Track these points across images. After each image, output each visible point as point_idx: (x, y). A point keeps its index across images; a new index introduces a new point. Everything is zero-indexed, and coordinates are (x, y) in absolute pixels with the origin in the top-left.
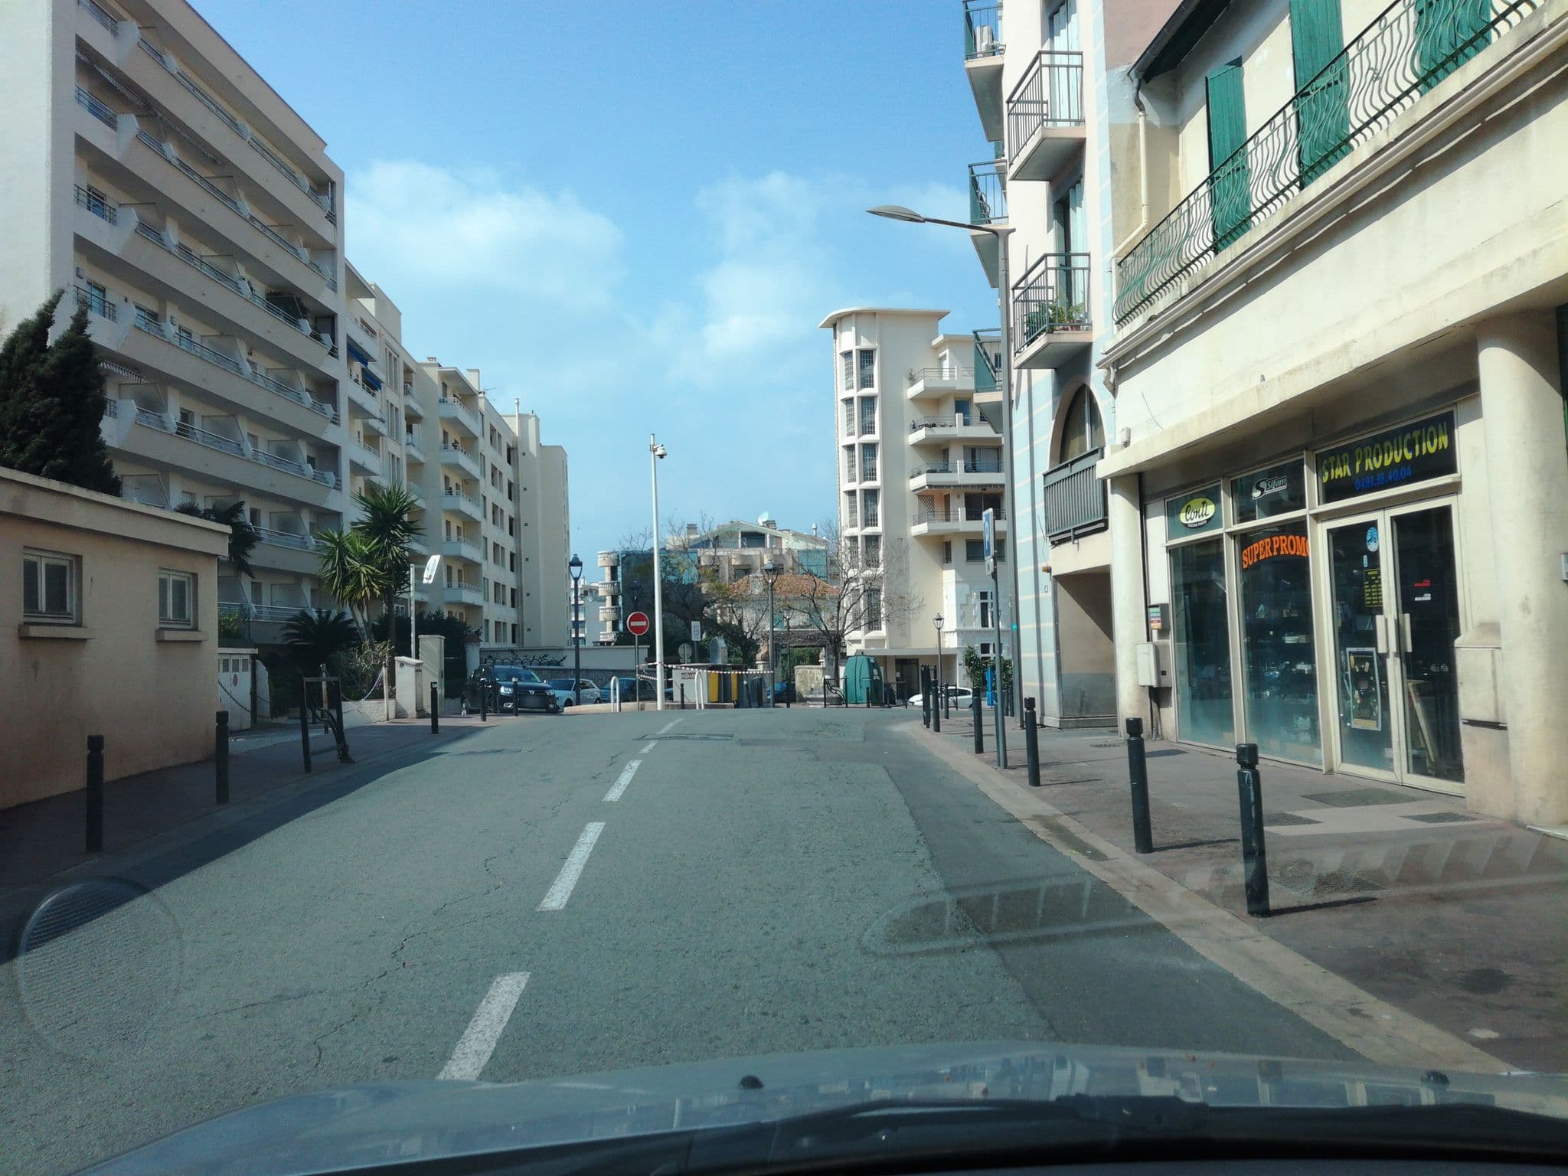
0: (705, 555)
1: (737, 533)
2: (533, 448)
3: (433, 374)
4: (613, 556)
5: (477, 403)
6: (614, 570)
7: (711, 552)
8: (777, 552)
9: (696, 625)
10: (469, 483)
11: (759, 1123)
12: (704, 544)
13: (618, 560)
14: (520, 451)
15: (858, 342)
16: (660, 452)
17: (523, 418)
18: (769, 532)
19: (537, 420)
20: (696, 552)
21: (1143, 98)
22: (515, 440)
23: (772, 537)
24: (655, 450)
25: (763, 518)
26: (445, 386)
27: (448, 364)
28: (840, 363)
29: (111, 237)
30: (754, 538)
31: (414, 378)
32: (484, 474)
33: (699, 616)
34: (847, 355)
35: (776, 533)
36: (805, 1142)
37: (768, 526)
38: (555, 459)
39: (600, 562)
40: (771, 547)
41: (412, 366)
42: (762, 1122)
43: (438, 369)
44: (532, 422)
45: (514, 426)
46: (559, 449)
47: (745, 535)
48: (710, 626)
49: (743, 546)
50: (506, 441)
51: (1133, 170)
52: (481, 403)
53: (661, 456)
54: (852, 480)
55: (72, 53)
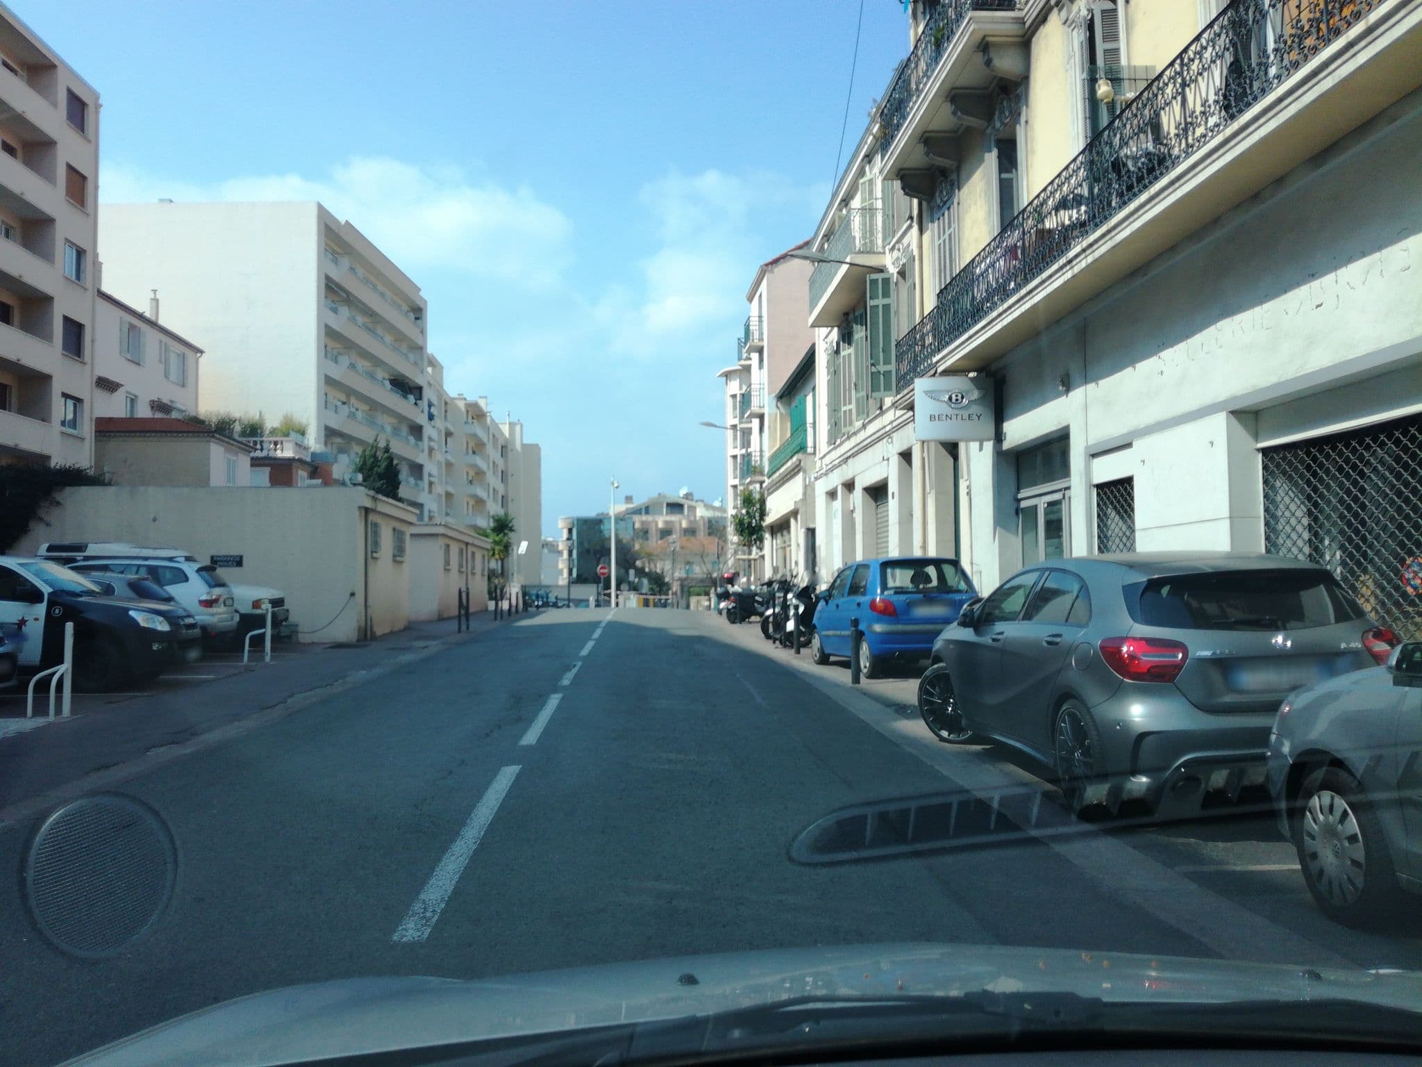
0: (638, 521)
1: (662, 504)
2: (518, 447)
3: (461, 405)
4: (569, 520)
5: (486, 420)
6: (570, 531)
7: (644, 518)
8: (692, 518)
9: (632, 572)
10: (480, 473)
11: (695, 1016)
12: (637, 511)
13: (573, 524)
14: (509, 447)
15: (741, 388)
16: (616, 485)
17: (512, 425)
18: (686, 503)
19: (522, 426)
20: (631, 518)
21: (779, 405)
22: (506, 440)
23: (689, 507)
24: (613, 484)
25: (682, 492)
26: (467, 411)
27: (471, 398)
28: (730, 401)
29: (337, 372)
30: (675, 507)
31: (449, 408)
32: (488, 468)
33: (634, 566)
34: (734, 396)
35: (693, 503)
36: (736, 1033)
37: (687, 499)
38: (533, 451)
39: (561, 524)
40: (688, 515)
41: (448, 401)
42: (697, 1015)
43: (464, 402)
44: (518, 428)
45: (506, 430)
46: (537, 446)
47: (669, 505)
48: (641, 572)
49: (667, 513)
50: (501, 442)
51: (776, 428)
52: (489, 419)
53: (617, 487)
54: (735, 478)
55: (323, 281)
